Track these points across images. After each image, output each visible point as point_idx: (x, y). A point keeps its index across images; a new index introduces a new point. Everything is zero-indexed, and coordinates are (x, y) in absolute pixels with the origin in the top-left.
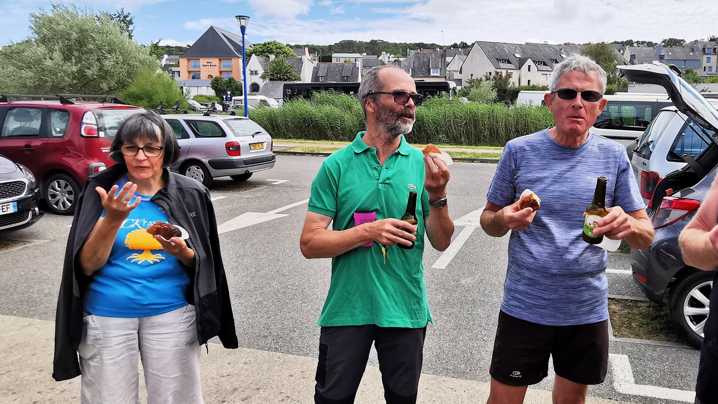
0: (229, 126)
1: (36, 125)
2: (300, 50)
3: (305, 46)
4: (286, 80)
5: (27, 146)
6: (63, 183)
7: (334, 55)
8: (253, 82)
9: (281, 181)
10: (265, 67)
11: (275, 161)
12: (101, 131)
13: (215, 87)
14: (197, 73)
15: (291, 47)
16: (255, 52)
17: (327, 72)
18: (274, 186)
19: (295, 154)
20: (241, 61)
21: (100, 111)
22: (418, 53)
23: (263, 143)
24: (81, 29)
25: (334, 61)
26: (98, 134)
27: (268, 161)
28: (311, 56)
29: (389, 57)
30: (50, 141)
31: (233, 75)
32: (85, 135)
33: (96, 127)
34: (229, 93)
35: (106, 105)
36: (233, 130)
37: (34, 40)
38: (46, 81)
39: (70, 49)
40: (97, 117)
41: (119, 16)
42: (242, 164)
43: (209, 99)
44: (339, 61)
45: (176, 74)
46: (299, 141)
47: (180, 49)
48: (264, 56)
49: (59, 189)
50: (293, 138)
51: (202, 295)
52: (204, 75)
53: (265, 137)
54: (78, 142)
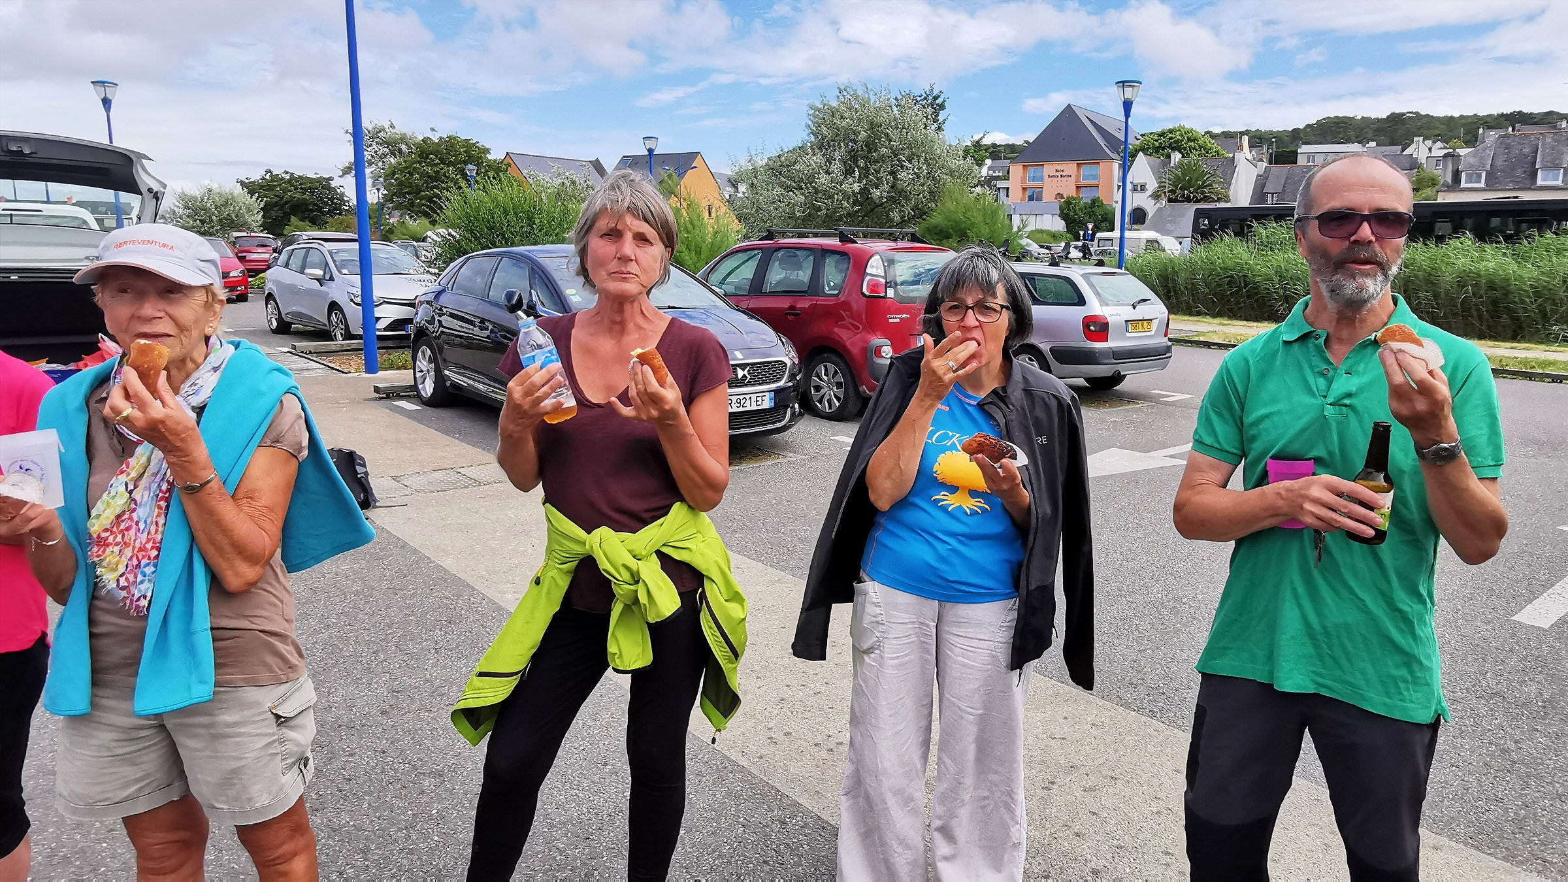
0: (1092, 286)
1: (803, 276)
2: (1231, 141)
3: (1242, 133)
4: (1198, 201)
5: (792, 307)
6: (832, 368)
7: (1304, 149)
8: (1135, 205)
9: (1180, 397)
10: (1160, 178)
11: (1170, 357)
12: (890, 287)
13: (1064, 216)
14: (1037, 190)
15: (1213, 136)
16: (1144, 149)
17: (1285, 183)
18: (1166, 403)
19: (1208, 345)
20: (1116, 165)
21: (890, 254)
22: (1507, 136)
23: (1151, 320)
24: (872, 124)
25: (1301, 160)
26: (886, 292)
27: (1155, 355)
28: (1253, 152)
29: (1430, 149)
30: (821, 301)
31: (1101, 194)
32: (867, 293)
33: (884, 281)
34: (1090, 226)
35: (901, 244)
36: (1097, 294)
37: (809, 145)
38: (819, 209)
39: (853, 156)
40: (886, 264)
41: (925, 98)
42: (1108, 359)
43: (1055, 236)
44: (1313, 162)
45: (1003, 193)
46: (1217, 320)
47: (1012, 148)
48: (1162, 155)
49: (825, 378)
50: (1207, 314)
51: (1032, 587)
52: (1048, 195)
53: (1157, 309)
54: (858, 305)
